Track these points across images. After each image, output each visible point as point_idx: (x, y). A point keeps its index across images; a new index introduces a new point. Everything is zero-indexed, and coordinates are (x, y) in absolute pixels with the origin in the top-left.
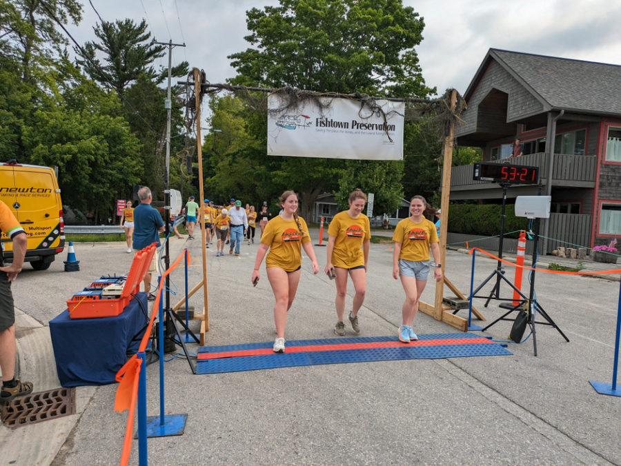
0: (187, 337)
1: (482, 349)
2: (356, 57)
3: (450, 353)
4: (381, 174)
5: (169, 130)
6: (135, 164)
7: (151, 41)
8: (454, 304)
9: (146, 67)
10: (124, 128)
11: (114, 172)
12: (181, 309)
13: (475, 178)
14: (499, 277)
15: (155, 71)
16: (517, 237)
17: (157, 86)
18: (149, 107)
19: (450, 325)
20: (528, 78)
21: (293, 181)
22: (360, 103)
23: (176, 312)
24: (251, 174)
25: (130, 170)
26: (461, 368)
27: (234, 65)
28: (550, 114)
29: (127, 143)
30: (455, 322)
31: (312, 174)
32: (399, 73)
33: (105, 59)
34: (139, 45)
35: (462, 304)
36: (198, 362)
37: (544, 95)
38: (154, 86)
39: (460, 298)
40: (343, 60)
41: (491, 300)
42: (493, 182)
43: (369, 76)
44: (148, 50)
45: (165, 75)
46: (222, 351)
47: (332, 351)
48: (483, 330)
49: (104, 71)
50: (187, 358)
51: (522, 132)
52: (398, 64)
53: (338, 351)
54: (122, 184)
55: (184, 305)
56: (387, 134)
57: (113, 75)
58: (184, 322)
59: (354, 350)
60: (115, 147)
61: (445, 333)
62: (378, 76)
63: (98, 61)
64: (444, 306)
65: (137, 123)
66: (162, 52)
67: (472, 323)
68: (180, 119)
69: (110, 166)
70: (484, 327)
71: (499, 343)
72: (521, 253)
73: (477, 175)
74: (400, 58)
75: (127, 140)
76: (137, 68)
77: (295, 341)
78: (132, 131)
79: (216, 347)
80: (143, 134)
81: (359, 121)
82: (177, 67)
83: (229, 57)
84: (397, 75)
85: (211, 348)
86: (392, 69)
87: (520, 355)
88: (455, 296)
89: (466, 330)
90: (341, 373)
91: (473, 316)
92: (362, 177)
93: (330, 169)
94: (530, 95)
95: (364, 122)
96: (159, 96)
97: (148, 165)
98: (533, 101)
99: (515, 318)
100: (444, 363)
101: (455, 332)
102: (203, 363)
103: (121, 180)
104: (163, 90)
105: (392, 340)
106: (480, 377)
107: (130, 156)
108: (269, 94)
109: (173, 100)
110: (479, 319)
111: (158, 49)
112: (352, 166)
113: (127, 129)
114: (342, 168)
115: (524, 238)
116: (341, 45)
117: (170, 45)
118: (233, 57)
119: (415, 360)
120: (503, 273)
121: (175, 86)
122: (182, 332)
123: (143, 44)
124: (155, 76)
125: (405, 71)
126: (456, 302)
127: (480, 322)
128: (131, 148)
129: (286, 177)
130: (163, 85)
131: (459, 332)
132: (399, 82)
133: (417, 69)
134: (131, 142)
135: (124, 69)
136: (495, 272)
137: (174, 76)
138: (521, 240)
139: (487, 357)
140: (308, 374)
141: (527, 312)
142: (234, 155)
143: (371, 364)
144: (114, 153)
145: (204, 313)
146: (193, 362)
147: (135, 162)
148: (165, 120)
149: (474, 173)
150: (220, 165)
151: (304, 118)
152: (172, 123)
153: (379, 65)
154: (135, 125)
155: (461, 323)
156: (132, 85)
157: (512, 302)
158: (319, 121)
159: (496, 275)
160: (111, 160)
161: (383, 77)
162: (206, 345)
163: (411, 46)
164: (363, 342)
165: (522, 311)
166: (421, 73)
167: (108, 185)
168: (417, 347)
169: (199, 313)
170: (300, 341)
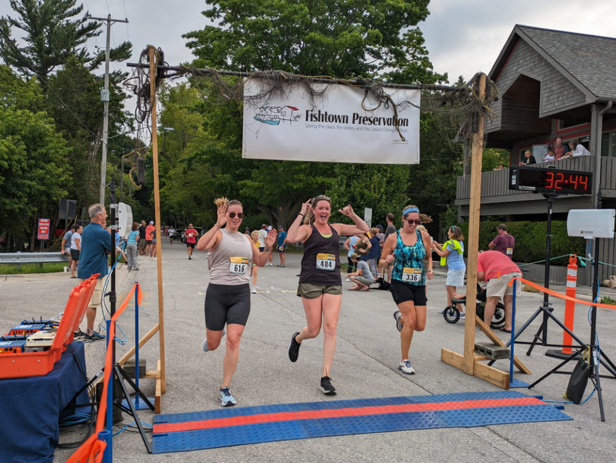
0: (137, 402)
1: (532, 413)
2: (346, 37)
3: (490, 418)
4: (380, 183)
5: (106, 128)
6: (61, 173)
7: (83, 16)
8: (490, 353)
9: (76, 48)
10: (48, 126)
11: (34, 183)
12: (129, 363)
13: (512, 187)
14: (546, 316)
15: (88, 54)
16: (564, 263)
17: (91, 72)
18: (80, 99)
19: (486, 380)
20: (564, 60)
21: (267, 192)
22: (364, 90)
23: (122, 367)
24: (212, 184)
25: (54, 180)
26: (507, 440)
27: (190, 45)
28: (594, 107)
29: (51, 145)
30: (492, 376)
31: (290, 184)
32: (400, 56)
33: (23, 38)
34: (67, 21)
35: (499, 351)
36: (154, 436)
37: (586, 83)
38: (88, 73)
39: (496, 344)
40: (329, 40)
41: (536, 347)
42: (535, 192)
43: (362, 60)
44: (80, 28)
45: (101, 58)
46: (185, 420)
47: (334, 419)
48: (530, 387)
49: (23, 53)
50: (140, 432)
51: (559, 130)
52: (399, 45)
53: (341, 418)
54: (44, 198)
55: (134, 357)
56: (398, 130)
57: (34, 59)
58: (134, 380)
59: (362, 417)
60: (35, 150)
61: (481, 391)
62: (373, 59)
63: (14, 41)
64: (476, 356)
65: (65, 120)
66: (98, 30)
67: (515, 377)
68: (121, 114)
69: (29, 175)
70: (531, 384)
71: (552, 404)
72: (571, 284)
73: (514, 182)
74: (401, 37)
75: (51, 141)
76: (65, 50)
77: (283, 405)
78: (58, 130)
79: (178, 415)
80: (72, 134)
81: (362, 114)
82: (116, 49)
83: (183, 36)
84: (397, 59)
85: (170, 416)
86: (391, 51)
87: (582, 420)
88: (490, 342)
89: (507, 387)
90: (348, 449)
91: (515, 369)
92: (356, 188)
93: (314, 177)
94: (568, 83)
95: (369, 115)
96: (94, 86)
97: (78, 174)
98: (572, 91)
99: (572, 371)
100: (483, 432)
101: (493, 390)
102: (162, 438)
103: (43, 193)
104: (97, 78)
105: (411, 402)
106: (535, 452)
107: (55, 162)
108: (245, 79)
109: (111, 89)
110: (522, 372)
111: (93, 26)
112: (343, 173)
113: (52, 128)
114: (329, 176)
115: (575, 265)
116: (326, 21)
117: (109, 21)
118: (189, 36)
119: (445, 430)
120: (551, 310)
121: (114, 73)
122: (131, 395)
123: (73, 19)
124: (88, 60)
125: (408, 54)
126: (493, 350)
127: (524, 375)
128: (57, 152)
129: (258, 188)
130: (99, 72)
131: (497, 390)
132: (400, 68)
133: (422, 52)
134: (57, 144)
135: (49, 51)
136: (541, 309)
137: (113, 60)
138: (571, 267)
139: (540, 424)
140: (304, 451)
141: (588, 362)
142: (190, 160)
143: (388, 435)
144: (33, 158)
145: (159, 368)
146: (148, 436)
147: (61, 170)
148: (101, 115)
149: (511, 180)
150: (171, 172)
151: (291, 110)
152: (109, 120)
153: (375, 46)
154: (61, 122)
155: (500, 378)
156: (59, 72)
157: (561, 349)
158: (309, 114)
159: (542, 312)
160: (30, 167)
161: (379, 61)
162: (163, 413)
163: (414, 23)
164: (373, 405)
165: (581, 361)
166: (428, 56)
167: (26, 199)
168: (445, 411)
169: (153, 369)
170: (290, 405)
